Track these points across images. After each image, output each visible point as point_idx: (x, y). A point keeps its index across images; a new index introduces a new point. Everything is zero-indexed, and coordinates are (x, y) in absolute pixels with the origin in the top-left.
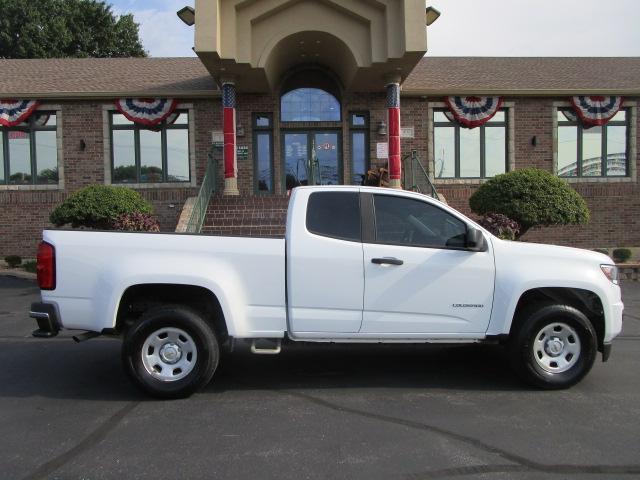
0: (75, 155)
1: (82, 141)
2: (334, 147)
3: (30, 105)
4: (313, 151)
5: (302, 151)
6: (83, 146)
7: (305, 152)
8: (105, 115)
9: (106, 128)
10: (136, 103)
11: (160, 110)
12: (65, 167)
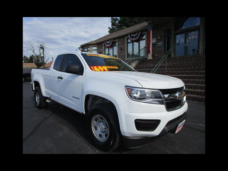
0: (120, 52)
1: (121, 48)
2: (196, 37)
3: (112, 40)
4: (187, 40)
5: (182, 40)
6: (121, 49)
7: (184, 41)
8: (126, 39)
9: (126, 43)
10: (132, 35)
11: (138, 36)
12: (118, 55)
